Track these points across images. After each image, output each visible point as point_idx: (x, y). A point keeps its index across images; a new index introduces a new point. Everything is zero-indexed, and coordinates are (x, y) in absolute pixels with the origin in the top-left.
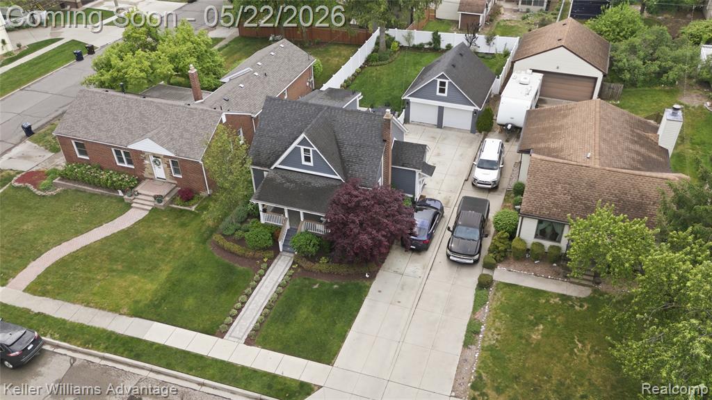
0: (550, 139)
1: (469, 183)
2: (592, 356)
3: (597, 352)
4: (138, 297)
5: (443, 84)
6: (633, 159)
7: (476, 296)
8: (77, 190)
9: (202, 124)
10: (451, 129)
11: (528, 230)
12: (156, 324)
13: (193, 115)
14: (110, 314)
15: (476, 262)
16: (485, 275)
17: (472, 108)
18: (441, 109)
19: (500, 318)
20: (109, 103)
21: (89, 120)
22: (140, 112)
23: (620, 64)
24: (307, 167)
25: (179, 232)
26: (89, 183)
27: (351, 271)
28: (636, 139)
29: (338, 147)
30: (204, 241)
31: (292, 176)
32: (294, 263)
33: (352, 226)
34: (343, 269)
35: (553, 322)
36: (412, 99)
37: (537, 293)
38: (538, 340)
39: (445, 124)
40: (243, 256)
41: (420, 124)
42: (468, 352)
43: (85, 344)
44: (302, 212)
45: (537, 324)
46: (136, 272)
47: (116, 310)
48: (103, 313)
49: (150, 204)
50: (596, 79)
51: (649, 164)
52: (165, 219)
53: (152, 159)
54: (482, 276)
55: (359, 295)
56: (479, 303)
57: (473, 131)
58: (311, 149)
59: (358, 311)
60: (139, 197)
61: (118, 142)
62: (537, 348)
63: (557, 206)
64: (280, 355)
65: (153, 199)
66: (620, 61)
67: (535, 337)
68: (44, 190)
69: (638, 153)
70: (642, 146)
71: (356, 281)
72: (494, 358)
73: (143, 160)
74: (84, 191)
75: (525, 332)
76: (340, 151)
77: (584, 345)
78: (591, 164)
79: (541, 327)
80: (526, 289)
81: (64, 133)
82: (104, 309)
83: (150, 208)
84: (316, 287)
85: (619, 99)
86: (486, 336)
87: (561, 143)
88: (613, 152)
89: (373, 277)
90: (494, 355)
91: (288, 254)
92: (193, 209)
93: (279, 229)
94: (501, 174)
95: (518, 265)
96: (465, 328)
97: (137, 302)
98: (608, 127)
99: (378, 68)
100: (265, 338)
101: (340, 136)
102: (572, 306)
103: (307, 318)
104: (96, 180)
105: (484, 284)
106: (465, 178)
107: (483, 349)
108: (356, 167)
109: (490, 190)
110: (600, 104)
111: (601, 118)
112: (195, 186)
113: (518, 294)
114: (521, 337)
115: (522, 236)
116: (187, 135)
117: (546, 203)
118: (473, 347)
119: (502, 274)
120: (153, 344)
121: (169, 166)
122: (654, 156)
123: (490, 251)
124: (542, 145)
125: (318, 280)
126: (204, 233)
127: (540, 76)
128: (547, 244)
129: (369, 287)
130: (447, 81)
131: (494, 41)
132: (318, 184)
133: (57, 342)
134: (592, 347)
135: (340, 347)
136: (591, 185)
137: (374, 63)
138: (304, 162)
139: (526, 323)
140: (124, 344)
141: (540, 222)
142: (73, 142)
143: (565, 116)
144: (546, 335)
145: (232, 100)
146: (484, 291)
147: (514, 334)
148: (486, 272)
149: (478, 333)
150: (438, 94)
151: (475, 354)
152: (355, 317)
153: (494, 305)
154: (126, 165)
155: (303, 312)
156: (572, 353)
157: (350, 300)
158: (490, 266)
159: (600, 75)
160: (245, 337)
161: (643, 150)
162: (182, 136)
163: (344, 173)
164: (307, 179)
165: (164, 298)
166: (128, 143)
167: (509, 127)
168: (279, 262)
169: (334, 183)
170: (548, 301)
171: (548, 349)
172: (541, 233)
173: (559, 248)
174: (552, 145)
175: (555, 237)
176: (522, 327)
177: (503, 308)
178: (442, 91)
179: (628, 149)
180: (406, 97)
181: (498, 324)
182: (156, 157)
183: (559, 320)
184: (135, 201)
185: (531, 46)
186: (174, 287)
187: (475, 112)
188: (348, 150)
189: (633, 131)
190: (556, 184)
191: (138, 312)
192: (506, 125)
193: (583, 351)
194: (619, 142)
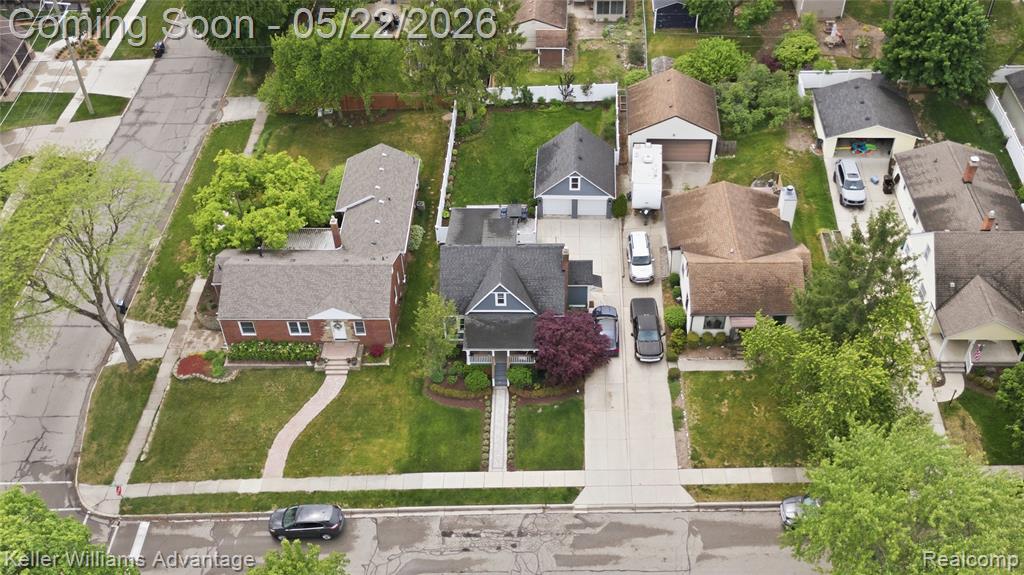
0: (693, 233)
1: (627, 280)
2: (767, 415)
3: (769, 411)
4: (396, 457)
5: (575, 180)
6: (765, 243)
7: (670, 387)
8: (255, 370)
9: (375, 281)
10: (586, 217)
11: (697, 325)
12: (425, 474)
13: (362, 273)
14: (379, 476)
15: (661, 358)
16: (672, 369)
17: (606, 198)
18: (575, 203)
19: (695, 402)
20: (264, 276)
21: (250, 298)
22: (303, 279)
23: (730, 117)
24: (501, 308)
25: (389, 390)
26: (267, 360)
27: (565, 391)
28: (763, 219)
29: (523, 283)
30: (419, 392)
31: (488, 318)
32: (511, 395)
33: (563, 356)
34: (558, 391)
35: (733, 395)
36: (544, 197)
37: (716, 374)
38: (727, 413)
39: (579, 213)
40: (466, 399)
41: (554, 217)
42: (679, 434)
43: (376, 505)
44: (508, 351)
45: (723, 400)
46: (378, 436)
47: (383, 471)
48: (374, 477)
49: (345, 368)
50: (711, 141)
51: (777, 245)
52: (368, 379)
53: (333, 324)
54: (671, 371)
55: (578, 409)
56: (675, 394)
57: (608, 217)
58: (505, 294)
59: (583, 422)
60: (330, 363)
61: (295, 315)
62: (728, 418)
63: (716, 301)
64: (542, 472)
65: (346, 363)
66: (729, 114)
67: (724, 410)
68: (220, 377)
69: (766, 234)
70: (768, 225)
71: (571, 398)
72: (701, 434)
73: (322, 327)
74: (263, 369)
75: (716, 408)
76: (525, 287)
77: (759, 408)
78: (735, 260)
79: (726, 401)
80: (706, 373)
81: (229, 316)
82: (371, 474)
83: (347, 372)
84: (540, 411)
85: (734, 153)
86: (689, 419)
87: (705, 236)
88: (749, 240)
89: (582, 391)
90: (699, 431)
91: (501, 387)
92: (387, 363)
93: (490, 366)
94: (654, 268)
95: (694, 353)
96: (671, 416)
97: (398, 461)
98: (738, 214)
99: (474, 143)
100: (522, 463)
101: (522, 273)
102: (744, 379)
103: (547, 439)
104: (276, 356)
105: (674, 377)
106: (621, 275)
107: (690, 429)
108: (544, 299)
109: (647, 284)
110: (728, 189)
111: (731, 204)
112: (379, 340)
113: (702, 378)
114: (714, 413)
115: (693, 329)
116: (364, 295)
117: (709, 300)
118: (682, 429)
119: (685, 364)
120: (434, 491)
121: (352, 328)
122: (780, 233)
123: (668, 346)
124: (689, 241)
125: (539, 405)
126: (414, 384)
127: (659, 148)
128: (714, 332)
129: (583, 401)
130: (579, 178)
131: (591, 90)
132: (515, 321)
133: (350, 510)
134: (766, 408)
135: (583, 455)
136: (740, 279)
137: (468, 139)
138: (497, 304)
139: (714, 401)
140: (411, 497)
141: (706, 317)
142: (239, 323)
143: (700, 204)
144: (731, 408)
145: (379, 242)
146: (675, 383)
147: (708, 412)
148: (672, 365)
149: (682, 417)
150: (571, 189)
151: (685, 434)
152: (583, 428)
153: (688, 391)
154: (301, 334)
155: (541, 435)
156: (753, 416)
157: (573, 416)
158: (673, 360)
159: (714, 138)
160: (505, 466)
161: (770, 230)
162: (360, 297)
163: (535, 305)
164: (502, 318)
165: (419, 453)
166: (307, 315)
167: (646, 212)
168: (498, 396)
169: (528, 317)
170: (725, 379)
171: (736, 417)
172: (708, 325)
173: (724, 334)
174: (699, 240)
175: (719, 324)
176: (712, 405)
177: (694, 393)
178: (575, 186)
179: (760, 233)
180: (539, 196)
181: (694, 407)
182: (337, 322)
183: (738, 392)
184: (327, 368)
185: (641, 112)
186: (420, 440)
187: (609, 201)
188: (533, 284)
189: (758, 211)
190: (712, 283)
191: (405, 469)
192: (643, 210)
193: (759, 412)
194: (750, 227)
